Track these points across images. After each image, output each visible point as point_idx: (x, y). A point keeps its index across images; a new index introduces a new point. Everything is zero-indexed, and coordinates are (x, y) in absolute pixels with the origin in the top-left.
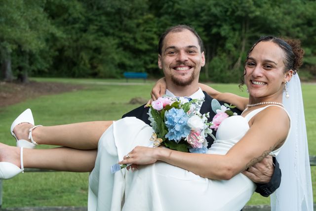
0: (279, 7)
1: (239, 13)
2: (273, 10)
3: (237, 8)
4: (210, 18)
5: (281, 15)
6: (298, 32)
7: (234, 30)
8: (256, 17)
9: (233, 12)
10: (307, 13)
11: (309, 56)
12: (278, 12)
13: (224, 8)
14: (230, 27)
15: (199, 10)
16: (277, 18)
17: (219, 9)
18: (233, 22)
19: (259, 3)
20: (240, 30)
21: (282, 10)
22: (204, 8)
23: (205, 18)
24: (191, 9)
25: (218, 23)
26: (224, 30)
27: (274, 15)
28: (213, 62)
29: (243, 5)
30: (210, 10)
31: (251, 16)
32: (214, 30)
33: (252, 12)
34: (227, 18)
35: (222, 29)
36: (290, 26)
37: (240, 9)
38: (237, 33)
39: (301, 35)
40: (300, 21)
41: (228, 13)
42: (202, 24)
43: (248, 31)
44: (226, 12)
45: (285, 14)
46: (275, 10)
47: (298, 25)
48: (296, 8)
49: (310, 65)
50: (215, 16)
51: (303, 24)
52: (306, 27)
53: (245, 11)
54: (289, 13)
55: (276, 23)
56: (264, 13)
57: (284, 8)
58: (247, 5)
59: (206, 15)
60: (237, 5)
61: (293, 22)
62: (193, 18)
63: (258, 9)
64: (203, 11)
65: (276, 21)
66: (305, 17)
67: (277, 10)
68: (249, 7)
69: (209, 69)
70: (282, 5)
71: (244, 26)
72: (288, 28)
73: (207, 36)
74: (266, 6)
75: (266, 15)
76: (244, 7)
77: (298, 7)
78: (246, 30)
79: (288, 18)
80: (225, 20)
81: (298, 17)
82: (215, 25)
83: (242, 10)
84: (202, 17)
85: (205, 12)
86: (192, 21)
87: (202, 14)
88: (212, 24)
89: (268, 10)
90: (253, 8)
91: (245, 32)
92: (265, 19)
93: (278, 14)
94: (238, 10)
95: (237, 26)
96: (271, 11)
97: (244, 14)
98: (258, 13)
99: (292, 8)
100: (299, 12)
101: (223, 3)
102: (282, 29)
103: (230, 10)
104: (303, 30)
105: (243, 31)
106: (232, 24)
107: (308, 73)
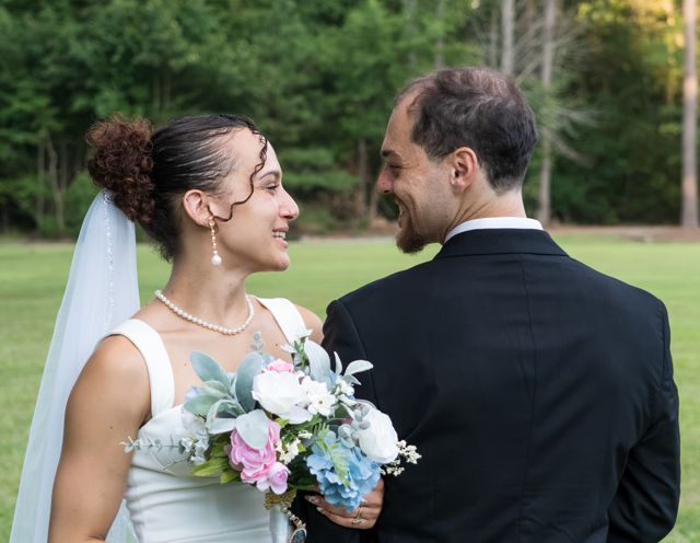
0: (250, 42)
1: (143, 57)
2: (234, 49)
3: (138, 43)
4: (66, 71)
5: (253, 64)
6: (300, 107)
7: (131, 101)
8: (189, 70)
9: (128, 55)
10: (323, 58)
11: (327, 168)
12: (245, 54)
13: (103, 43)
14: (122, 95)
15: (37, 49)
16: (244, 72)
17: (90, 46)
18: (129, 80)
19: (196, 30)
20: (148, 102)
21: (257, 49)
22: (50, 43)
23: (53, 69)
24: (16, 48)
25: (90, 83)
26: (105, 101)
27: (235, 62)
28: (75, 185)
29: (155, 36)
30: (65, 48)
31: (175, 64)
32: (79, 103)
33: (179, 55)
34: (113, 71)
35: (98, 98)
36: (278, 91)
37: (146, 45)
38: (140, 110)
39: (306, 115)
40: (303, 79)
41: (116, 58)
42: (48, 86)
43: (168, 104)
44: (110, 53)
45: (265, 60)
46: (239, 50)
47: (298, 90)
48: (293, 47)
49: (331, 193)
50: (81, 65)
51: (312, 87)
52: (318, 94)
53: (160, 52)
54: (275, 59)
55: (241, 84)
56: (209, 57)
57: (263, 45)
58: (165, 36)
59: (56, 62)
60: (139, 37)
61: (284, 81)
62: (22, 71)
63: (194, 47)
64: (48, 51)
65: (241, 78)
66: (316, 68)
67: (243, 50)
68: (170, 42)
69: (67, 205)
70: (256, 38)
71: (157, 91)
72: (272, 96)
73: (59, 117)
74: (215, 40)
75: (214, 62)
76: (155, 42)
77: (298, 42)
78: (162, 101)
79: (272, 70)
80: (108, 77)
81: (299, 68)
82: (82, 89)
83: (152, 50)
84: (45, 67)
85: (54, 56)
86: (20, 79)
87: (47, 60)
88: (71, 85)
89: (220, 48)
90: (182, 44)
91: (161, 108)
92: (213, 74)
93: (247, 60)
94: (140, 50)
95: (140, 92)
96: (228, 52)
97: (156, 60)
98: (193, 58)
99: (282, 45)
100: (300, 56)
101: (101, 32)
102: (258, 100)
103: (121, 49)
104: (311, 103)
105: (156, 104)
106: (125, 88)
107: (325, 214)
